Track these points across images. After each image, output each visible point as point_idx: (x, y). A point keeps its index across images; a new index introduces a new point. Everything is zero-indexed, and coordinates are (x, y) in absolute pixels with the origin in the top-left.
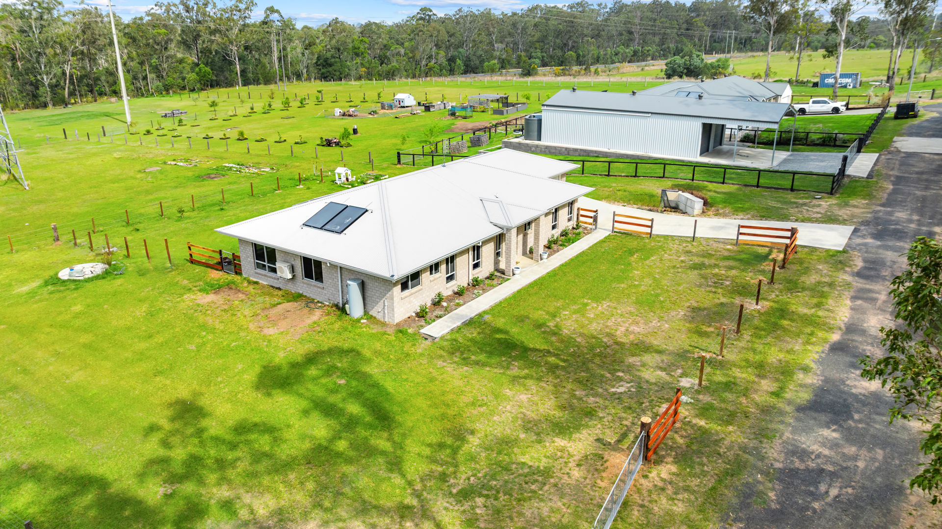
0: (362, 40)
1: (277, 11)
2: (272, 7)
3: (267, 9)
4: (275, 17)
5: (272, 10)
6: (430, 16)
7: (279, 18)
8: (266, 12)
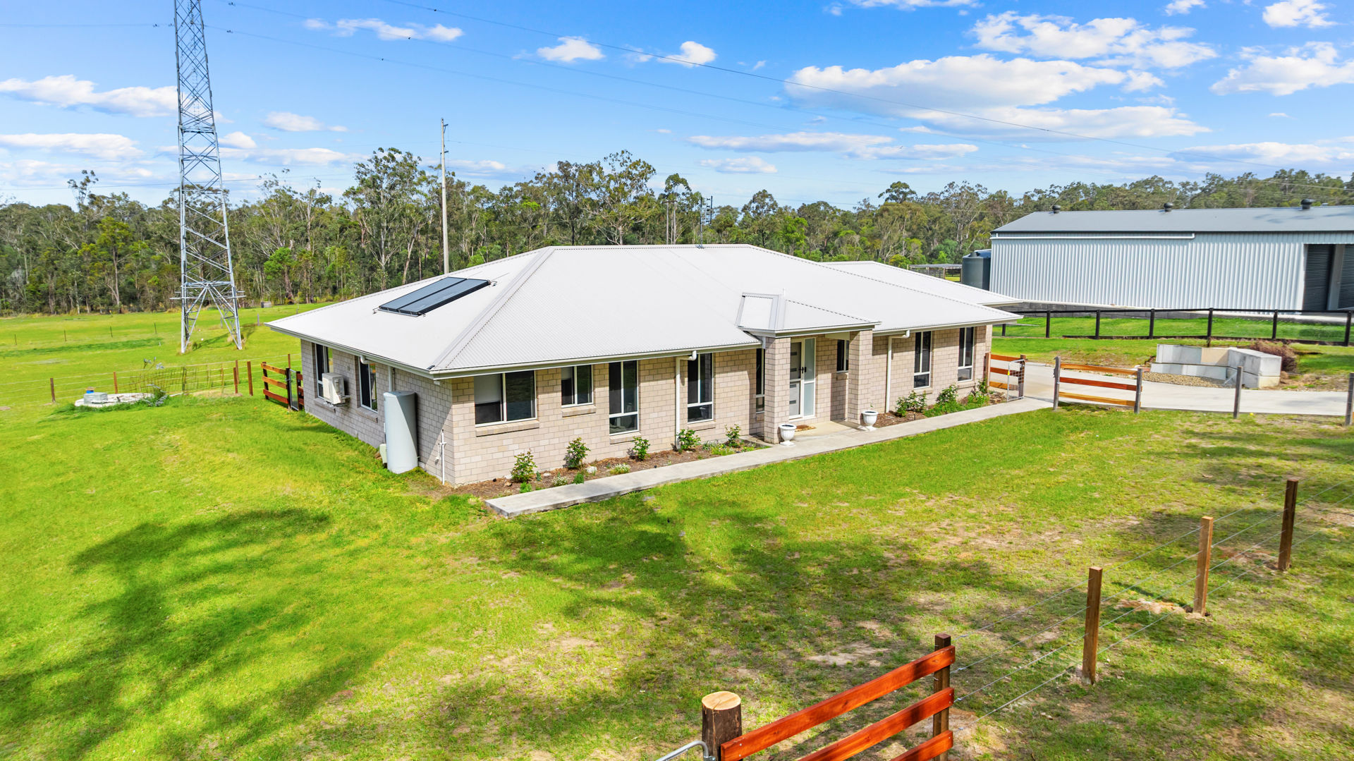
0: (797, 221)
1: (684, 182)
2: (677, 175)
3: (671, 178)
4: (680, 189)
5: (675, 179)
6: (905, 194)
7: (685, 191)
8: (667, 182)
